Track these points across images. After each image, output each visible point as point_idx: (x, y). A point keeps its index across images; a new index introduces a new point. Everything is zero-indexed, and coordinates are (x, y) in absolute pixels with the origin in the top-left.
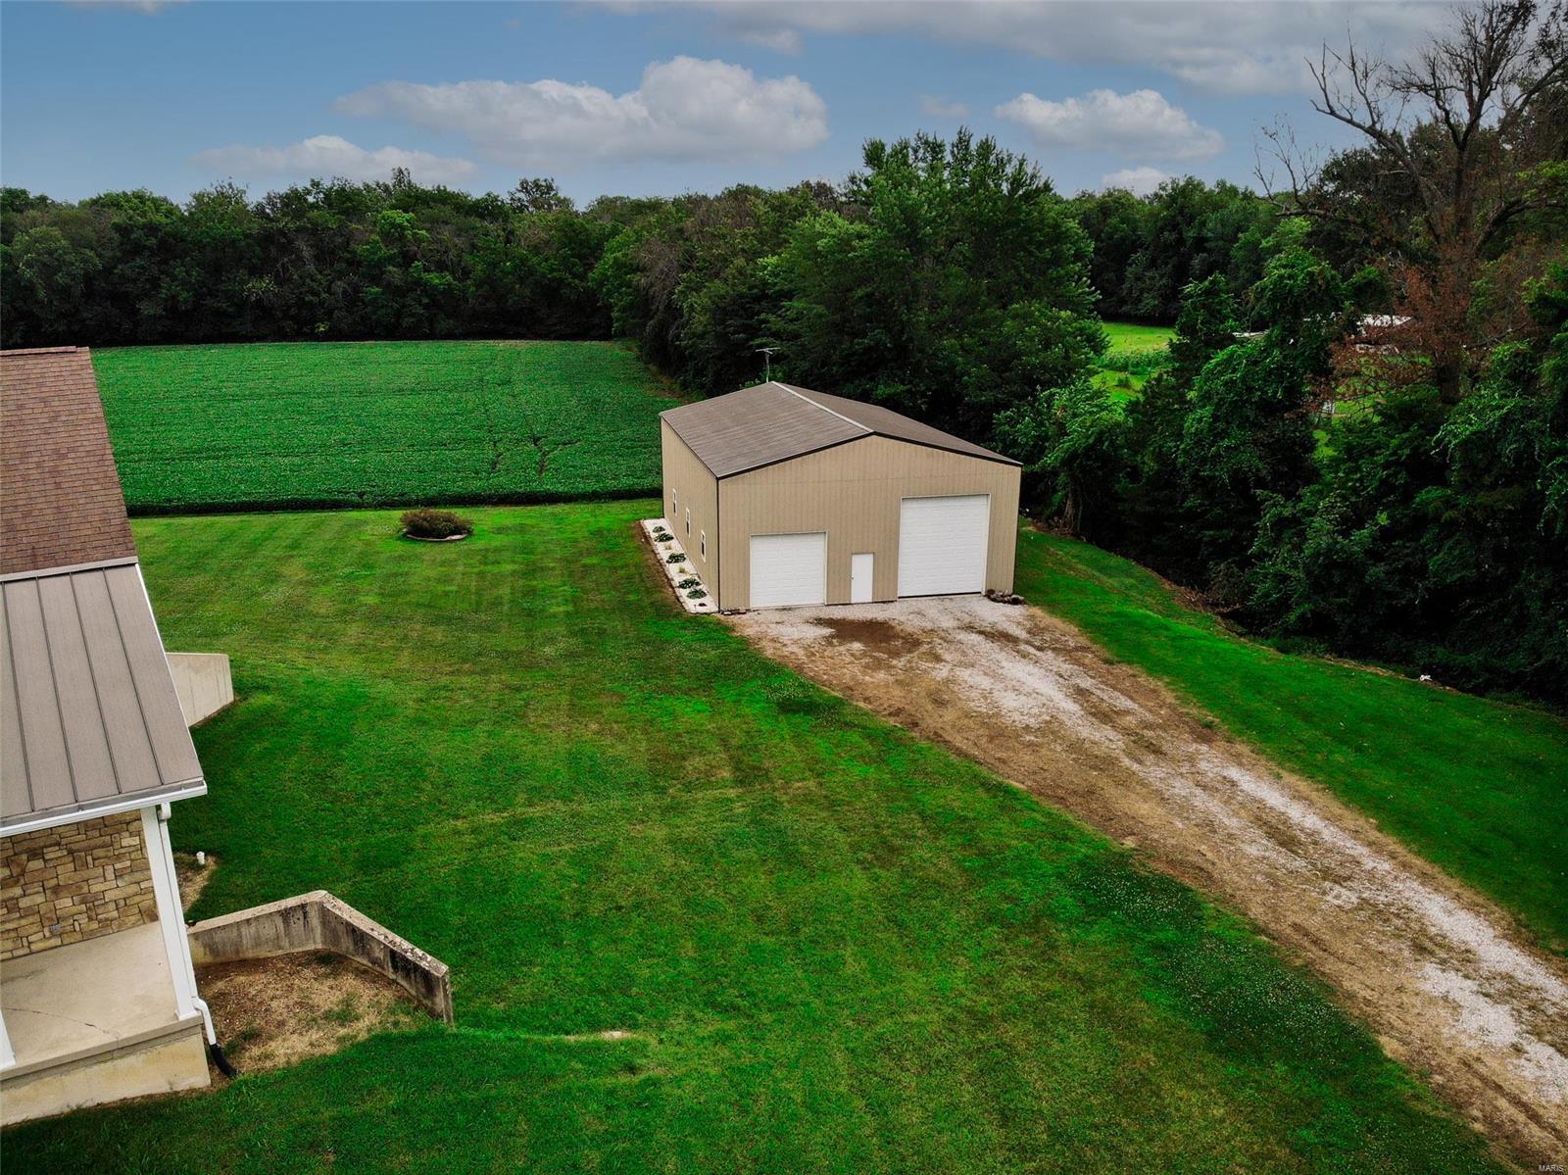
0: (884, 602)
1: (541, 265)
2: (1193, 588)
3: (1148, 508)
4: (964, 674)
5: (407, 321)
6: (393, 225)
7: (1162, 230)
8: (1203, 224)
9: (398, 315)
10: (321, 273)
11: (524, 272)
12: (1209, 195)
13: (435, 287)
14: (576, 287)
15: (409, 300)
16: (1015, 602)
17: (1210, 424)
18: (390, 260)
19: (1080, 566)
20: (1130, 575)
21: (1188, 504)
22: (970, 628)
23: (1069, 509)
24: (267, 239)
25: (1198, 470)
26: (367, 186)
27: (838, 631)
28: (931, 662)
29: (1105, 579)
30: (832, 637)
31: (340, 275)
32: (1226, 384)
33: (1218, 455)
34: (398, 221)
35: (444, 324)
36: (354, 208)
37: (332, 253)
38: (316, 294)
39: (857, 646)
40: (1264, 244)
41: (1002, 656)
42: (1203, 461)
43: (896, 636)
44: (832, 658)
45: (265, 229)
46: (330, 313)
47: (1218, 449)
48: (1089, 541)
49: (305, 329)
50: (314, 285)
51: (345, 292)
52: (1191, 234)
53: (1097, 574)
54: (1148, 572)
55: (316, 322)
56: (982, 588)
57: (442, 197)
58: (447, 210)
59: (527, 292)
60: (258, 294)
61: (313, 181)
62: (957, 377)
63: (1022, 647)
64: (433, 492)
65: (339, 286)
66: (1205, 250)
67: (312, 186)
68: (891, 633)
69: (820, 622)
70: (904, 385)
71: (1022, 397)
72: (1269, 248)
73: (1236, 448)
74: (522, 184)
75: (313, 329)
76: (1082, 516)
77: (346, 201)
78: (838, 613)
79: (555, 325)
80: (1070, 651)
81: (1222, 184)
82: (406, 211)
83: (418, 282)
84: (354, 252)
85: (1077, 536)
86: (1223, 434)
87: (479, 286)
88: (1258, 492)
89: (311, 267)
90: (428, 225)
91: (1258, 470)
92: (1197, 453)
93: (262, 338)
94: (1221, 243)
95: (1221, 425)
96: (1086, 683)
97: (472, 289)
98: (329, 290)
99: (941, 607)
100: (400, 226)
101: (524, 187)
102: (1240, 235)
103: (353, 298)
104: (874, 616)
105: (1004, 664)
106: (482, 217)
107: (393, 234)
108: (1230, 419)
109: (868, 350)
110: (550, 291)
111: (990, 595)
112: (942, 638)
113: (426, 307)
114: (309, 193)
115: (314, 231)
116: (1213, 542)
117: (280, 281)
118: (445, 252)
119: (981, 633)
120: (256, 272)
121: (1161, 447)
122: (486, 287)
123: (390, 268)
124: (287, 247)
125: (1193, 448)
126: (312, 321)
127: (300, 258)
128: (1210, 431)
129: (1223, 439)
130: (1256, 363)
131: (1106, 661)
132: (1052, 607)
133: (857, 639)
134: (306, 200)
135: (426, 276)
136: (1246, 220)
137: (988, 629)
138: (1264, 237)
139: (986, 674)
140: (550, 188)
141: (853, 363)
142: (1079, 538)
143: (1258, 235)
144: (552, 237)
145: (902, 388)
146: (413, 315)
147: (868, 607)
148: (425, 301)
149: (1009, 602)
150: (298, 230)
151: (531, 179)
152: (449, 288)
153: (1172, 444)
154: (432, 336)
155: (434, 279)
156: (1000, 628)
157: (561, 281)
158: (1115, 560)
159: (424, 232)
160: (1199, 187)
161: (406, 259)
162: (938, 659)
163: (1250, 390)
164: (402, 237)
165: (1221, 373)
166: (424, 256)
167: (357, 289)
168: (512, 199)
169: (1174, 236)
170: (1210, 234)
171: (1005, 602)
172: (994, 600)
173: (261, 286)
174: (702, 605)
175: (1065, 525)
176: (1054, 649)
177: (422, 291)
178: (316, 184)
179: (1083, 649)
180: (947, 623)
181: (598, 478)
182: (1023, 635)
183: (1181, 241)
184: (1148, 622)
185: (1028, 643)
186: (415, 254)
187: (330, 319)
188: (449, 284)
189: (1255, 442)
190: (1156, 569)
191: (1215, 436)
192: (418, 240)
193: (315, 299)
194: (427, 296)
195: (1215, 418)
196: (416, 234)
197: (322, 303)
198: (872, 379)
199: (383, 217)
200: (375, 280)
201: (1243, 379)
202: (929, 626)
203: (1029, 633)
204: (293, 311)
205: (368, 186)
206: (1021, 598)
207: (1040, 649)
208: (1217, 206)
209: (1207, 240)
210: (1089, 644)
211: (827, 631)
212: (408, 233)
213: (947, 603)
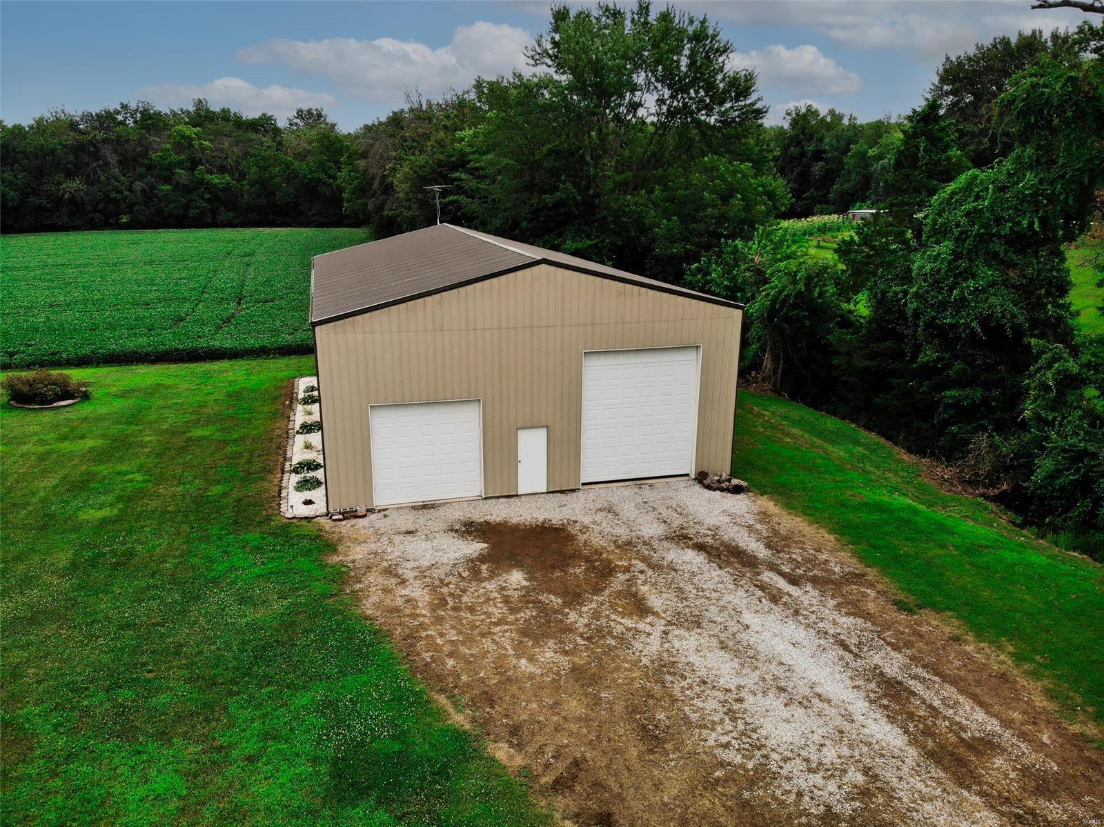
0: (562, 492)
1: (302, 167)
2: (938, 459)
3: (868, 363)
4: (687, 644)
5: (192, 212)
6: (183, 137)
7: (789, 146)
8: (821, 140)
9: (186, 207)
10: (124, 175)
11: (291, 176)
12: (823, 120)
13: (215, 186)
14: (330, 185)
15: (194, 196)
16: (737, 490)
17: (950, 263)
18: (180, 164)
19: (794, 431)
20: (856, 442)
21: (922, 358)
22: (681, 538)
23: (767, 363)
24: (80, 148)
25: (934, 318)
26: (172, 111)
27: (494, 547)
28: (630, 615)
29: (830, 448)
30: (482, 559)
31: (141, 177)
32: (968, 214)
33: (962, 299)
34: (187, 133)
35: (224, 216)
36: (154, 125)
37: (135, 160)
38: (120, 192)
39: (517, 578)
40: (870, 153)
41: (738, 598)
42: (943, 306)
43: (576, 556)
44: (472, 610)
45: (77, 140)
46: (130, 207)
47: (962, 292)
48: (793, 398)
49: (111, 221)
50: (118, 184)
51: (143, 191)
52: (810, 148)
53: (818, 441)
54: (873, 437)
55: (120, 214)
56: (690, 468)
57: (225, 115)
58: (229, 127)
59: (292, 189)
60: (70, 193)
61: (122, 104)
62: (644, 230)
63: (768, 576)
64: (86, 350)
65: (138, 185)
66: (821, 159)
67: (122, 107)
68: (569, 550)
69: (471, 529)
70: (592, 240)
71: (708, 248)
72: (875, 156)
73: (983, 291)
74: (298, 113)
75: (117, 220)
76: (783, 370)
77: (151, 121)
78: (499, 512)
79: (314, 215)
80: (838, 584)
81: (832, 112)
82: (195, 127)
83: (202, 182)
84: (150, 159)
85: (777, 392)
86: (969, 274)
87: (252, 185)
88: (1033, 341)
89: (116, 171)
90: (212, 137)
91: (1013, 316)
92: (934, 297)
93: (76, 228)
94: (836, 154)
95: (963, 264)
96: (893, 664)
97: (247, 187)
98: (130, 189)
99: (639, 499)
100: (189, 137)
101: (300, 114)
102: (852, 146)
103: (149, 195)
104: (548, 516)
105: (748, 618)
106: (257, 131)
107: (184, 144)
108: (974, 256)
109: (558, 205)
110: (311, 189)
111: (701, 478)
112: (644, 559)
113: (208, 201)
114: (118, 113)
115: (119, 142)
116: (956, 404)
117: (91, 182)
118: (226, 158)
119: (700, 547)
120: (70, 175)
121: (884, 293)
122: (258, 186)
123: (179, 171)
124: (96, 156)
125: (928, 292)
126: (118, 214)
127: (107, 164)
128: (950, 270)
129: (966, 280)
130: (1003, 189)
131: (901, 606)
132: (785, 495)
133: (518, 565)
134: (116, 119)
135: (208, 177)
136: (856, 135)
137: (710, 540)
138: (871, 148)
139: (723, 647)
140: (319, 115)
141: (542, 219)
142: (780, 394)
143: (865, 147)
144: (313, 147)
145: (589, 242)
146: (197, 208)
147: (542, 499)
148: (207, 196)
149: (728, 490)
150: (105, 141)
151: (305, 108)
152: (227, 188)
153: (898, 289)
154: (214, 225)
155: (215, 179)
156: (726, 538)
157: (319, 180)
158: (831, 423)
159: (207, 143)
160: (816, 113)
161: (194, 163)
162: (640, 608)
163: (999, 221)
164: (191, 146)
165: (961, 202)
166: (207, 161)
167: (153, 188)
168: (290, 124)
169: (798, 150)
170: (827, 148)
171: (722, 490)
172: (709, 487)
173: (73, 186)
174: (308, 502)
175: (764, 381)
176: (815, 581)
177: (205, 189)
178: (124, 107)
179: (857, 578)
180: (651, 529)
181: (275, 332)
182: (762, 552)
183: (803, 154)
184: (919, 519)
185: (773, 568)
186: (201, 159)
187: (131, 211)
188: (228, 184)
189: (1005, 283)
190: (882, 434)
191: (956, 277)
192: (203, 149)
193: (119, 196)
194: (210, 193)
195: (957, 255)
196: (201, 144)
197: (124, 199)
198: (560, 235)
199: (175, 132)
200: (167, 180)
201: (991, 208)
202: (623, 533)
203: (768, 546)
204: (101, 205)
205: (174, 111)
206: (744, 484)
207: (794, 581)
208: (829, 127)
209: (825, 152)
210: (859, 568)
211: (475, 547)
212: (196, 143)
213: (647, 494)
